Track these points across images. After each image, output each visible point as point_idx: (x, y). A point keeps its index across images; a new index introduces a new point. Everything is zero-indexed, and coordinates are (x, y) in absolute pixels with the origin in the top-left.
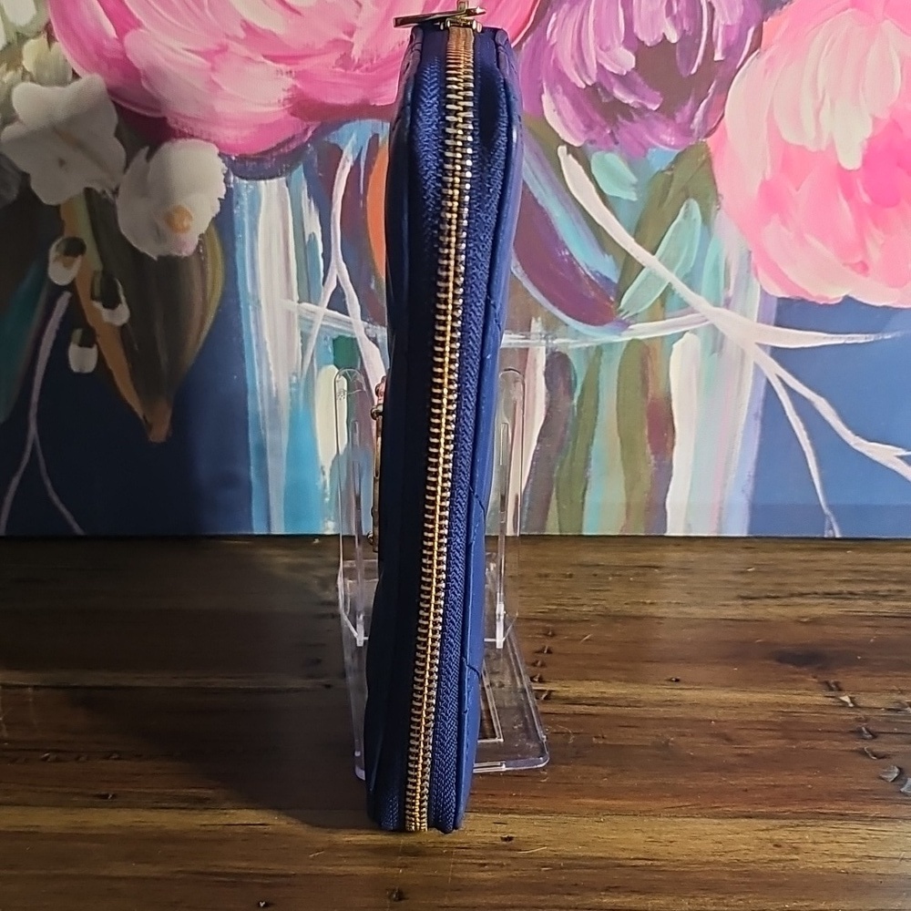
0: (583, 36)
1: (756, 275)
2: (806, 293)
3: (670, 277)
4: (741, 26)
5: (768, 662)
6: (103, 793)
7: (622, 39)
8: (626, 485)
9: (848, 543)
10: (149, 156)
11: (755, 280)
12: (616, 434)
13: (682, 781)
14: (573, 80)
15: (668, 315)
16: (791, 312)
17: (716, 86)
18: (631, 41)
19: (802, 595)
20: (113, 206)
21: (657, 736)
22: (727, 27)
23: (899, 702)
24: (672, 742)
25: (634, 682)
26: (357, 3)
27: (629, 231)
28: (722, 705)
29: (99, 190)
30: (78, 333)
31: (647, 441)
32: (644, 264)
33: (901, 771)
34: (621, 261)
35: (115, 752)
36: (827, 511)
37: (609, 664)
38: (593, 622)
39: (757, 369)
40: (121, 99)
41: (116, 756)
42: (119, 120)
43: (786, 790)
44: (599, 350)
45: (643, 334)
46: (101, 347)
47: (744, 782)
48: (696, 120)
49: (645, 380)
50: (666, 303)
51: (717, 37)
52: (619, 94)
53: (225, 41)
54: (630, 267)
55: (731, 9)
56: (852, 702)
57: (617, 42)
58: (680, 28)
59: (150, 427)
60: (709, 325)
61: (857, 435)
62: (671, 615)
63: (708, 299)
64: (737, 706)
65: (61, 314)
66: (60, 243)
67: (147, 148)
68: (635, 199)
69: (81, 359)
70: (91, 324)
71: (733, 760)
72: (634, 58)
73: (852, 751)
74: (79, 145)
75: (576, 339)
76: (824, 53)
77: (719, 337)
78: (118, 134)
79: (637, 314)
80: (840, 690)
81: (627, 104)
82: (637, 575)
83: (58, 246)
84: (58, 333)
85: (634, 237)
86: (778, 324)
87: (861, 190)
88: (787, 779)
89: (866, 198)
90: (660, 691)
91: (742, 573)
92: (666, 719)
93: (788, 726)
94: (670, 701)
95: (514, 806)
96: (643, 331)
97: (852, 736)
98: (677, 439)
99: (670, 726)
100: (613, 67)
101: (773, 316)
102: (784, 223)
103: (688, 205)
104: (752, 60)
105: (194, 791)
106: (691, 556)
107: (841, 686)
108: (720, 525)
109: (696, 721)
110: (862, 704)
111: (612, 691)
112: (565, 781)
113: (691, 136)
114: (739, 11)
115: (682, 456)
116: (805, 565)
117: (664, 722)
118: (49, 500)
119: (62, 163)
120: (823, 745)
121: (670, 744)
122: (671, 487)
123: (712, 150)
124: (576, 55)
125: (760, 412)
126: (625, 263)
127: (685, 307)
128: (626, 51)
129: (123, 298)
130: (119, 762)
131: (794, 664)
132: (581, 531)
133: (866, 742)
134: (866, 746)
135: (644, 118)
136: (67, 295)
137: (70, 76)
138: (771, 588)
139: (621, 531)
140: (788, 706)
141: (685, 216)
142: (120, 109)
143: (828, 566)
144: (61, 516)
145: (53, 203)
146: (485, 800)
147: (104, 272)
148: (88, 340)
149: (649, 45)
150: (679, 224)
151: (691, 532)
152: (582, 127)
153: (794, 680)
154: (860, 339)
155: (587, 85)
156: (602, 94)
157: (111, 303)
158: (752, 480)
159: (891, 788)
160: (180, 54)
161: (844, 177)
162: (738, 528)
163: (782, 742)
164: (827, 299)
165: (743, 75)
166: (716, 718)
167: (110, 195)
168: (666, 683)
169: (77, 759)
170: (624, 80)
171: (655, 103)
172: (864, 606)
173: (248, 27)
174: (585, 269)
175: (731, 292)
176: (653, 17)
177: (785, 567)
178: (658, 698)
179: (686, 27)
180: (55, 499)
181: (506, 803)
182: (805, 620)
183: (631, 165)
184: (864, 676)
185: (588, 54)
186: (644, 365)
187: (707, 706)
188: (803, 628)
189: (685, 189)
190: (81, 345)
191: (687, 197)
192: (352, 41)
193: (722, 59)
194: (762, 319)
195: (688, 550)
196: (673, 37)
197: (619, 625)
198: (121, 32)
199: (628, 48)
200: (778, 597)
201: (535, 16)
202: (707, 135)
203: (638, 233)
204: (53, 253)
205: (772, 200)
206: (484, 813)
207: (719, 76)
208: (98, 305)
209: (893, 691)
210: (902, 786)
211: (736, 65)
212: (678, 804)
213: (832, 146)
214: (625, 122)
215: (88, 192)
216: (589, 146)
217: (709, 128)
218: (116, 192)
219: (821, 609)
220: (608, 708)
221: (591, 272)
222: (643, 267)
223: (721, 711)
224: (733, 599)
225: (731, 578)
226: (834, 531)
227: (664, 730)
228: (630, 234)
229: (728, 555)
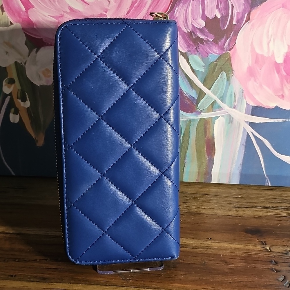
0: (187, 15)
1: (245, 98)
2: (262, 105)
3: (215, 98)
4: (243, 13)
5: (242, 233)
6: (12, 274)
7: (201, 16)
8: (198, 166)
9: (273, 188)
10: (37, 52)
11: (244, 100)
12: (195, 149)
13: (209, 278)
14: (183, 30)
15: (214, 110)
16: (256, 111)
17: (233, 33)
18: (204, 17)
19: (256, 207)
20: (25, 68)
21: (202, 260)
22: (238, 13)
23: (286, 250)
24: (207, 263)
25: (196, 238)
26: (109, 1)
27: (201, 82)
28: (225, 249)
29: (20, 62)
30: (13, 110)
31: (206, 152)
32: (206, 93)
33: (285, 277)
34: (198, 92)
35: (18, 259)
36: (266, 177)
37: (188, 231)
38: (184, 215)
39: (244, 129)
40: (27, 32)
41: (17, 260)
42: (26, 39)
43: (244, 283)
44: (190, 121)
45: (205, 116)
46: (21, 114)
47: (230, 279)
48: (226, 45)
49: (205, 131)
50: (213, 106)
51: (234, 16)
52: (199, 35)
53: (63, 13)
54: (201, 94)
55: (239, 7)
56: (270, 250)
57: (199, 17)
58: (221, 13)
59: (37, 141)
60: (228, 114)
61: (278, 152)
62: (210, 213)
63: (228, 106)
64: (230, 249)
65: (7, 103)
66: (7, 79)
67: (36, 49)
68: (204, 71)
69: (14, 118)
70: (17, 107)
71: (227, 270)
72: (205, 23)
73: (269, 269)
74: (13, 47)
75: (182, 117)
76: (272, 23)
77: (232, 119)
78: (26, 44)
79: (203, 110)
80: (266, 245)
81: (202, 39)
82: (200, 197)
83: (6, 81)
84: (6, 109)
85: (203, 84)
86: (252, 115)
87: (283, 70)
88: (245, 279)
89: (284, 73)
90: (204, 243)
91: (236, 198)
92: (205, 253)
93: (247, 258)
94: (207, 247)
95: (150, 286)
96: (205, 115)
97: (269, 262)
98: (216, 152)
99: (206, 256)
100: (197, 26)
101: (250, 112)
102: (255, 81)
103: (222, 73)
104: (246, 25)
105: (42, 275)
106: (219, 190)
107: (267, 243)
108: (230, 180)
109: (215, 255)
110: (273, 251)
111: (188, 242)
112: (168, 277)
113: (224, 50)
114: (242, 7)
115: (217, 157)
116: (258, 195)
117: (205, 255)
118: (4, 164)
119: (7, 53)
120: (258, 266)
121: (206, 263)
122: (213, 167)
123: (231, 55)
124: (184, 21)
125: (245, 144)
126: (200, 93)
127: (220, 107)
128: (202, 20)
129: (28, 99)
130: (18, 262)
131: (251, 234)
132: (182, 180)
133: (274, 265)
134: (273, 267)
135: (208, 44)
136: (9, 97)
137: (9, 24)
138: (245, 204)
139: (196, 181)
140: (248, 250)
141: (221, 78)
142: (26, 35)
143: (265, 196)
144: (8, 169)
145: (4, 66)
146: (141, 283)
147: (21, 90)
148: (16, 112)
149: (210, 18)
150: (219, 80)
151: (220, 182)
152: (186, 46)
153: (251, 240)
154: (280, 120)
155: (188, 32)
156: (193, 35)
157: (24, 100)
158: (241, 166)
159: (281, 284)
160: (47, 17)
161: (277, 66)
162: (236, 181)
163: (244, 264)
164: (269, 107)
165: (243, 30)
166: (223, 254)
167: (24, 65)
168: (207, 239)
169: (4, 261)
170: (201, 30)
171: (212, 39)
172: (277, 212)
173: (71, 9)
174: (186, 94)
175: (236, 104)
176: (212, 9)
177: (251, 196)
178: (203, 245)
179: (223, 13)
180: (6, 163)
181: (148, 284)
182: (256, 217)
183: (203, 60)
184: (275, 240)
185: (188, 22)
186: (205, 127)
187: (220, 249)
188: (255, 220)
189: (221, 68)
190: (14, 114)
191: (222, 71)
192: (106, 14)
193: (236, 24)
194: (246, 113)
195: (218, 188)
196: (219, 16)
197: (192, 216)
198: (27, 9)
199: (203, 19)
200: (248, 208)
201: (171, 7)
202: (229, 50)
203: (204, 82)
204: (4, 83)
205: (251, 73)
206: (140, 288)
207: (235, 30)
208: (19, 101)
209: (284, 246)
210: (284, 283)
211: (241, 26)
212: (206, 287)
213: (273, 55)
214: (201, 44)
215: (16, 63)
216: (188, 52)
217: (230, 48)
218: (25, 63)
219: (262, 213)
220: (186, 249)
221: (188, 95)
222: (206, 94)
223: (225, 251)
224: (232, 208)
225: (233, 199)
226: (269, 184)
227: (204, 258)
228: (202, 83)
229: (232, 191)
